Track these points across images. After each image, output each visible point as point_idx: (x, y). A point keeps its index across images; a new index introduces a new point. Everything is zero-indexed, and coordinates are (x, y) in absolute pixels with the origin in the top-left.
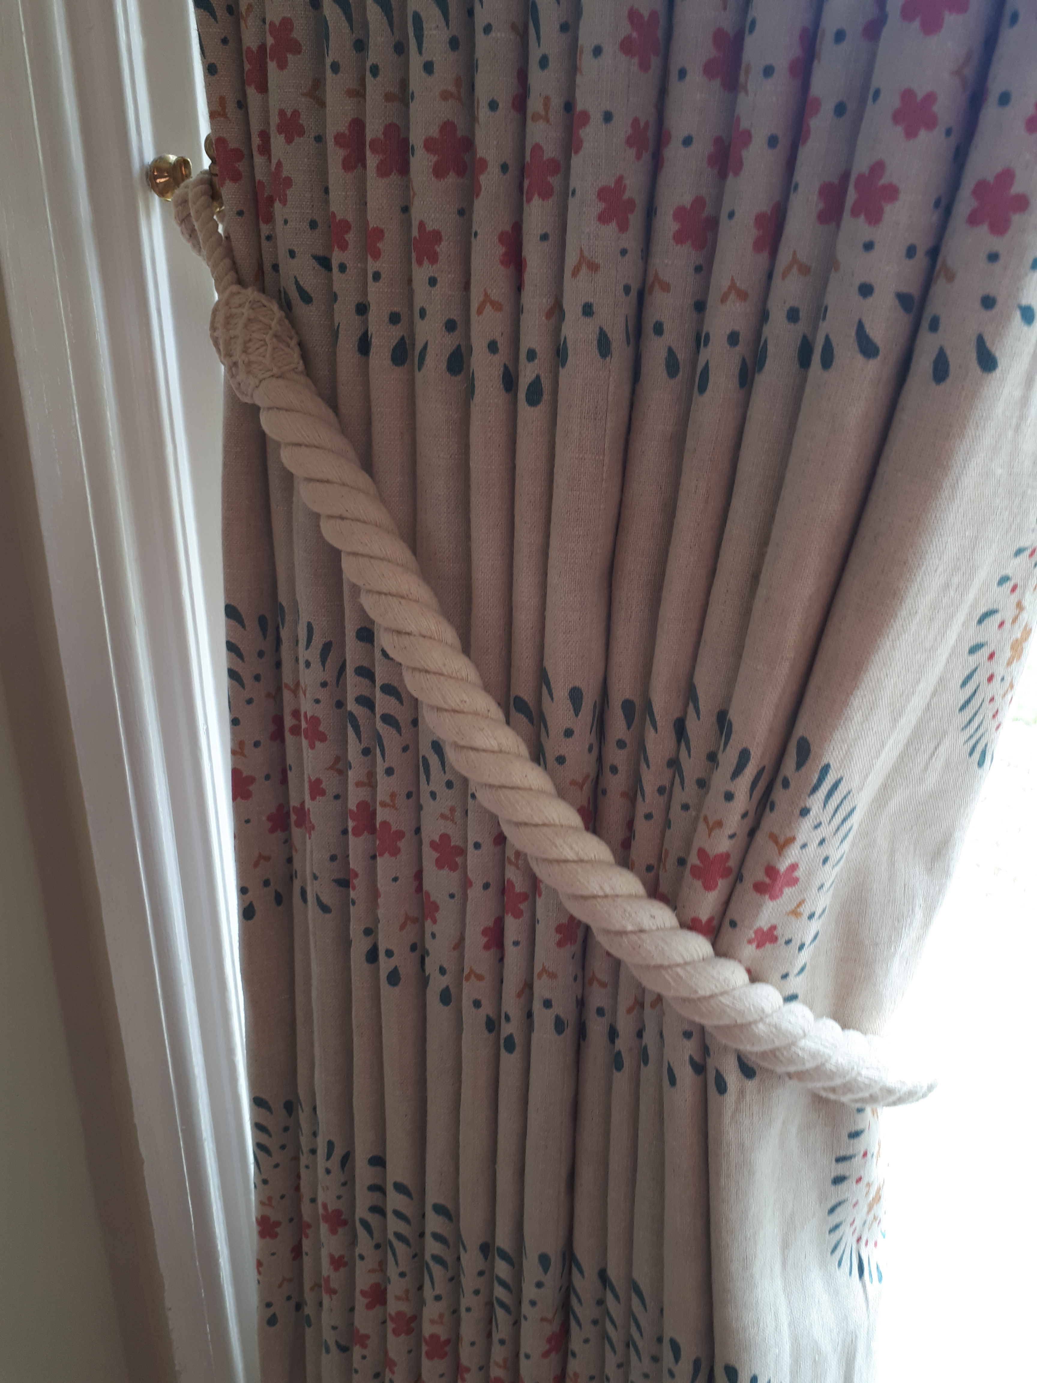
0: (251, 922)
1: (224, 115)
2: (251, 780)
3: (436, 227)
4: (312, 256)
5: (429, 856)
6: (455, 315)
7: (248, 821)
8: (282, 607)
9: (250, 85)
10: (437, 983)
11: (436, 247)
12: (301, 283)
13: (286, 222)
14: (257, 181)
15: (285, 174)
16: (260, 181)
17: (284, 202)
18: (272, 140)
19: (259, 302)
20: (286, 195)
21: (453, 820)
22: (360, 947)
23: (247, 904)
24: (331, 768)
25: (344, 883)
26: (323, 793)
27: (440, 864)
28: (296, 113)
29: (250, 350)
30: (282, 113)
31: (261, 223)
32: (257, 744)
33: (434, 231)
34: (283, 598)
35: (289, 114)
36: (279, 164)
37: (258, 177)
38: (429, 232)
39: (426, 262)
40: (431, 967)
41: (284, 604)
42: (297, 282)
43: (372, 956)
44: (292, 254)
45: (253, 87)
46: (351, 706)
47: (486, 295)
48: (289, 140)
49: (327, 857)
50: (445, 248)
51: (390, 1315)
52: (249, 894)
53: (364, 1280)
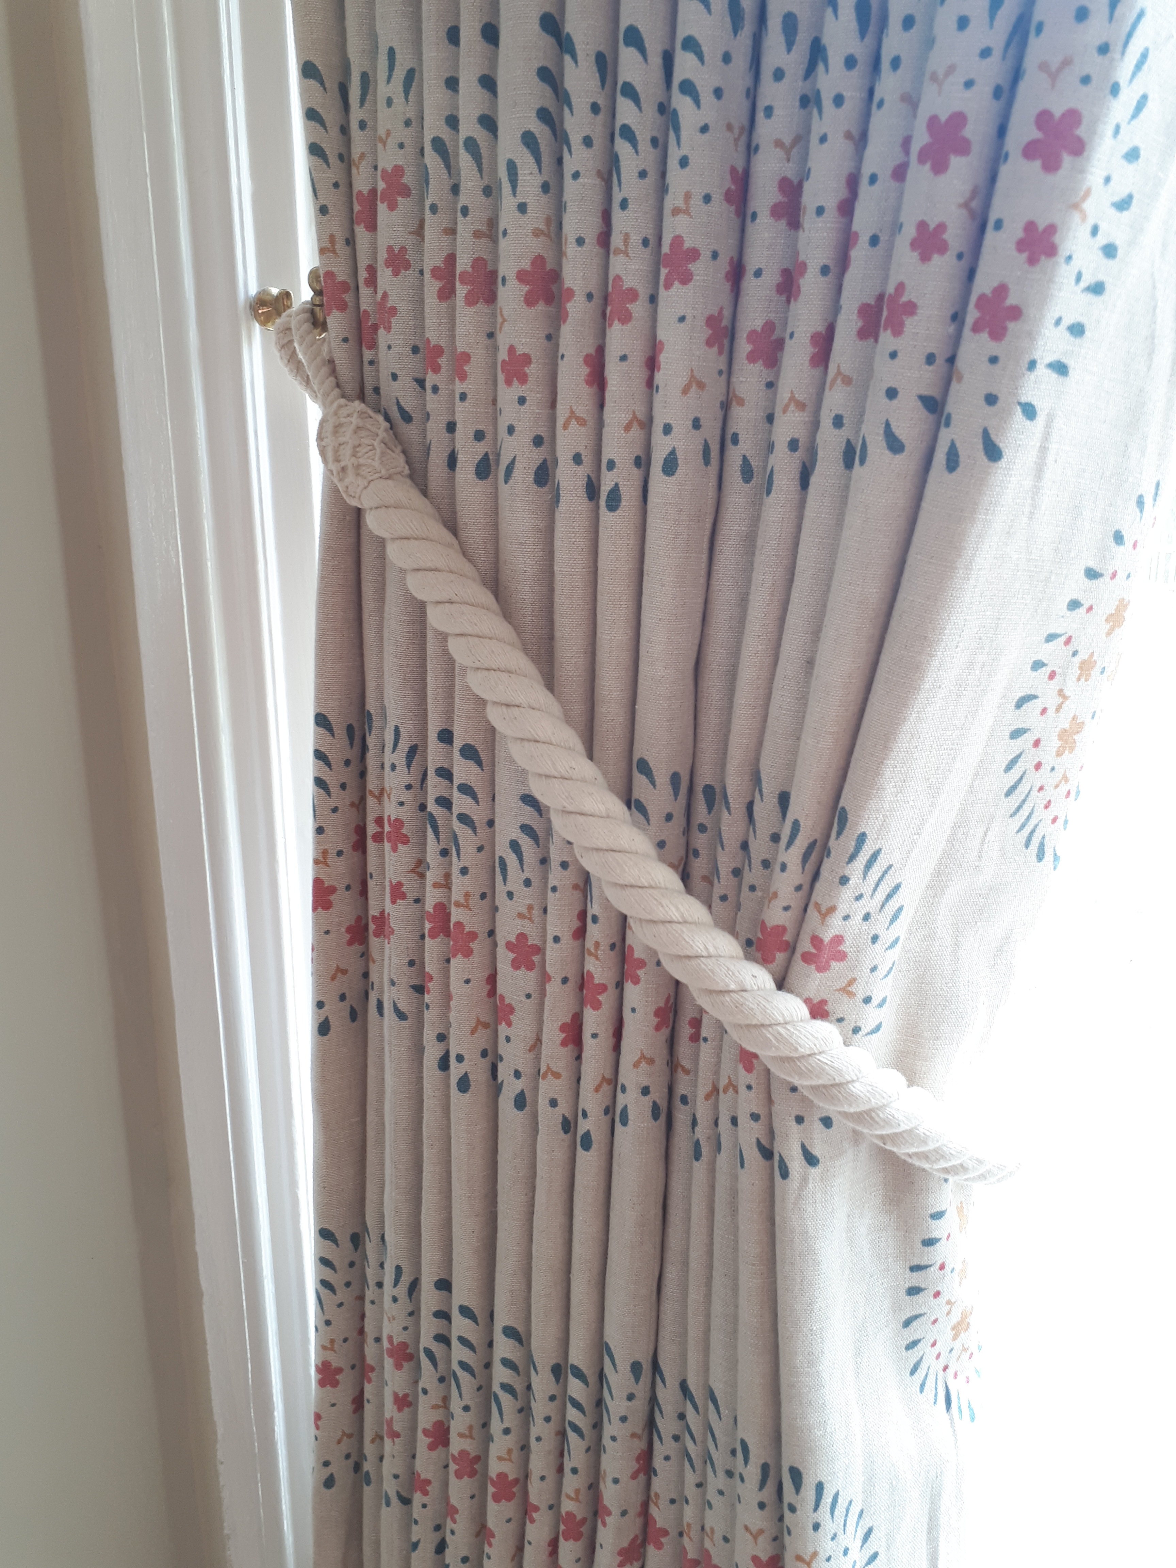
0: (326, 1037)
1: (334, 251)
2: (332, 890)
3: (526, 351)
4: (409, 378)
5: (505, 958)
6: (542, 431)
7: (327, 932)
8: (369, 714)
9: (359, 224)
10: (511, 1088)
11: (526, 368)
12: (402, 403)
13: (389, 347)
14: (362, 311)
15: (390, 304)
16: (365, 311)
17: (388, 329)
18: (379, 274)
19: (366, 413)
20: (390, 322)
21: (530, 919)
22: (432, 1053)
23: (322, 1019)
24: (412, 871)
25: (420, 989)
26: (403, 896)
27: (516, 965)
28: (403, 249)
29: (359, 455)
30: (390, 249)
31: (364, 348)
32: (340, 853)
33: (524, 354)
34: (371, 706)
35: (396, 250)
36: (385, 295)
37: (363, 307)
38: (520, 355)
39: (515, 382)
40: (504, 1072)
41: (372, 711)
42: (398, 403)
43: (444, 1064)
44: (394, 377)
45: (362, 225)
46: (432, 807)
47: (571, 411)
48: (395, 273)
49: (406, 961)
50: (534, 370)
51: (453, 1456)
52: (326, 1008)
53: (426, 1417)
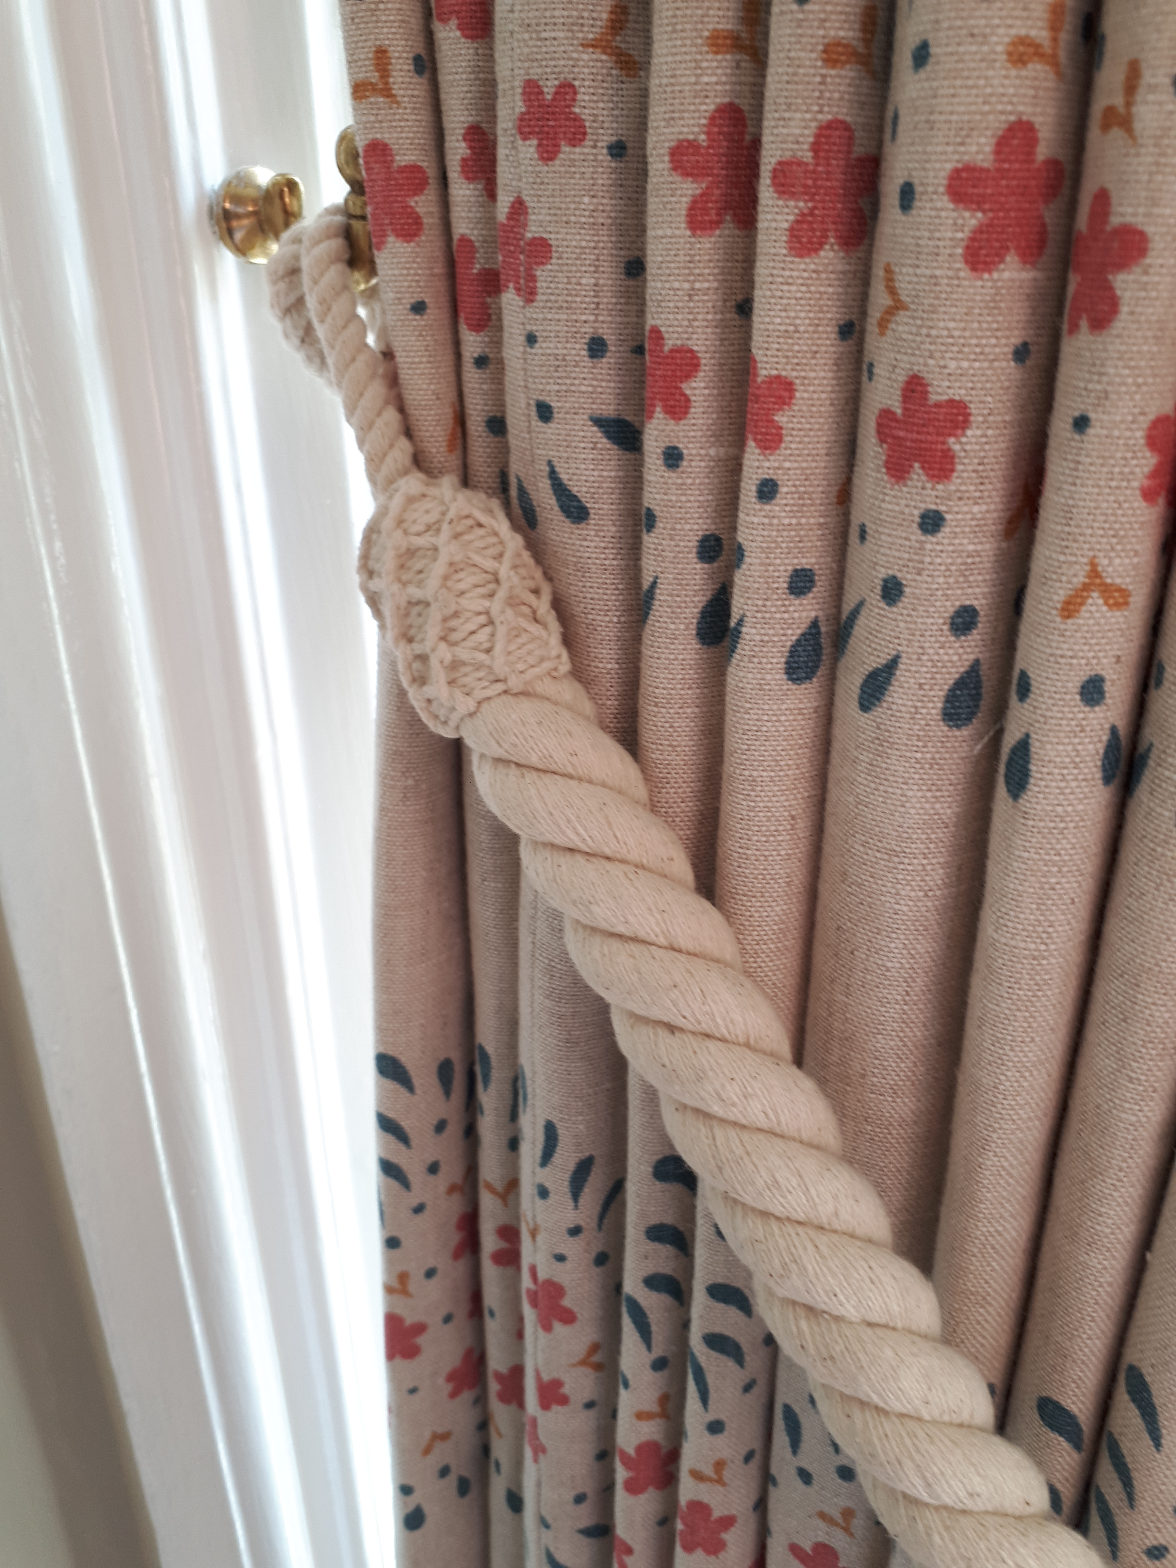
0: (417, 1533)
1: (387, 92)
3: (958, 394)
4: (591, 419)
5: (783, 1563)
6: (981, 598)
7: (411, 1392)
8: (485, 1056)
9: (444, 20)
11: (952, 440)
12: (564, 477)
13: (531, 339)
14: (456, 237)
15: (532, 231)
16: (464, 239)
17: (529, 294)
18: (502, 152)
19: (467, 517)
20: (532, 278)
21: (846, 1530)
23: (411, 1508)
24: (583, 1363)
26: (564, 1400)
28: (567, 90)
29: (455, 637)
30: (532, 89)
31: (463, 328)
32: (430, 1273)
33: (951, 402)
34: (487, 1039)
35: (549, 91)
36: (519, 208)
37: (461, 227)
38: (938, 405)
39: (917, 474)
41: (490, 1049)
42: (553, 475)
44: (545, 412)
45: (454, 23)
46: (635, 1286)
47: (1094, 572)
48: (548, 154)
49: (570, 1496)
50: (974, 446)
